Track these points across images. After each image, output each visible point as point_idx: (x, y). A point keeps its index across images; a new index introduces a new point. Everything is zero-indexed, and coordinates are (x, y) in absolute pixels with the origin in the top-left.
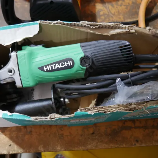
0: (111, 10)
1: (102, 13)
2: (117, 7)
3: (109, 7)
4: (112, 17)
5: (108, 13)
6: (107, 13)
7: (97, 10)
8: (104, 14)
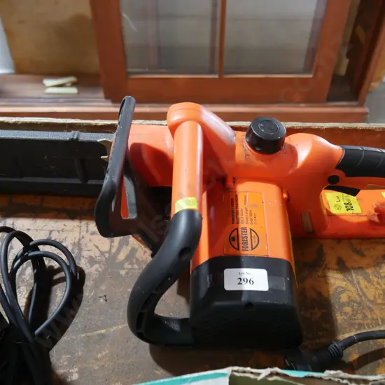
0: (365, 290)
1: (344, 298)
2: (378, 283)
3: (358, 283)
4: (371, 310)
5: (360, 296)
6: (358, 299)
7: (332, 290)
8: (351, 302)
